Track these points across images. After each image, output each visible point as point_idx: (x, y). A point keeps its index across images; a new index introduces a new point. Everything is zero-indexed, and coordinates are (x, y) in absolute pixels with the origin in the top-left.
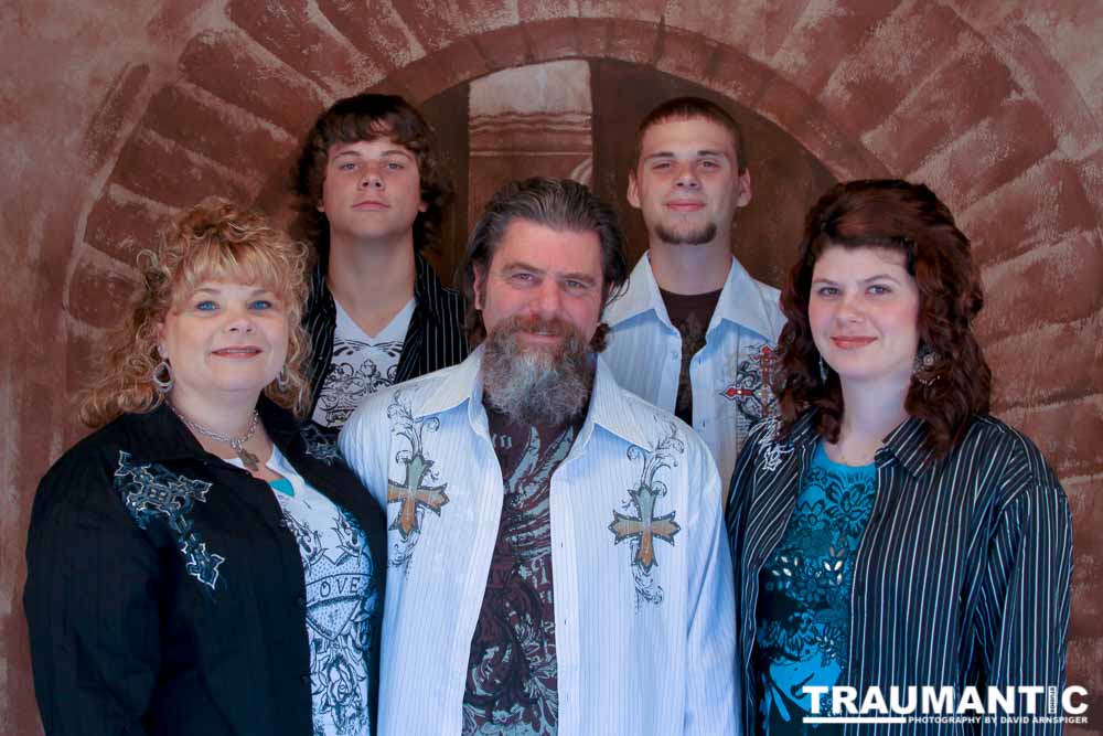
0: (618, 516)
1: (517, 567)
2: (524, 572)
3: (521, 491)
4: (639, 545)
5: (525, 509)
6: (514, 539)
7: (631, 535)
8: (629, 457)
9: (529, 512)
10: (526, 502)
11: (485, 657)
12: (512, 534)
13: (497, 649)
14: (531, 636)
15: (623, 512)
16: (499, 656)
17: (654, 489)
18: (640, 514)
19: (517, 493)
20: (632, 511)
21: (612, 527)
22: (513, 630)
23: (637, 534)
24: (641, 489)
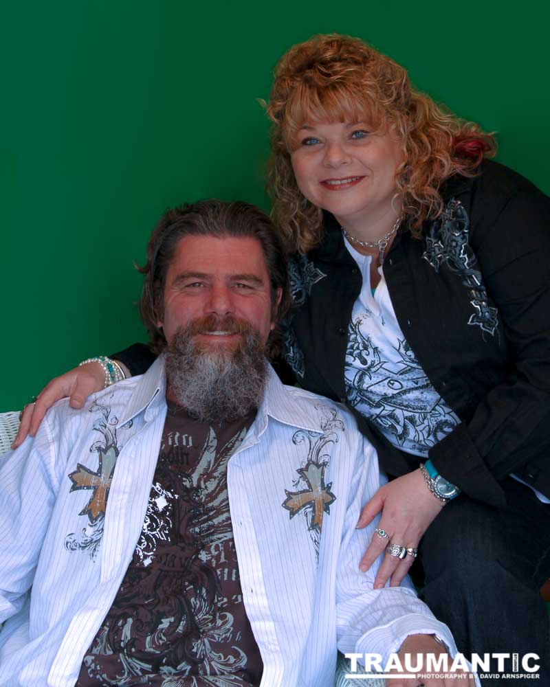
0: (290, 495)
1: (198, 553)
2: (204, 556)
3: (203, 486)
4: (314, 511)
5: (207, 503)
6: (197, 530)
7: (304, 506)
8: (294, 442)
9: (210, 505)
10: (208, 495)
11: (161, 626)
12: (194, 525)
13: (172, 619)
14: (204, 610)
15: (294, 490)
16: (173, 626)
17: (321, 462)
18: (310, 486)
19: (199, 487)
20: (303, 485)
21: (285, 505)
22: (189, 603)
23: (309, 503)
24: (308, 465)
